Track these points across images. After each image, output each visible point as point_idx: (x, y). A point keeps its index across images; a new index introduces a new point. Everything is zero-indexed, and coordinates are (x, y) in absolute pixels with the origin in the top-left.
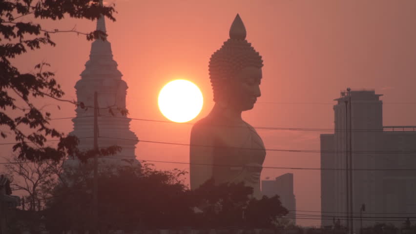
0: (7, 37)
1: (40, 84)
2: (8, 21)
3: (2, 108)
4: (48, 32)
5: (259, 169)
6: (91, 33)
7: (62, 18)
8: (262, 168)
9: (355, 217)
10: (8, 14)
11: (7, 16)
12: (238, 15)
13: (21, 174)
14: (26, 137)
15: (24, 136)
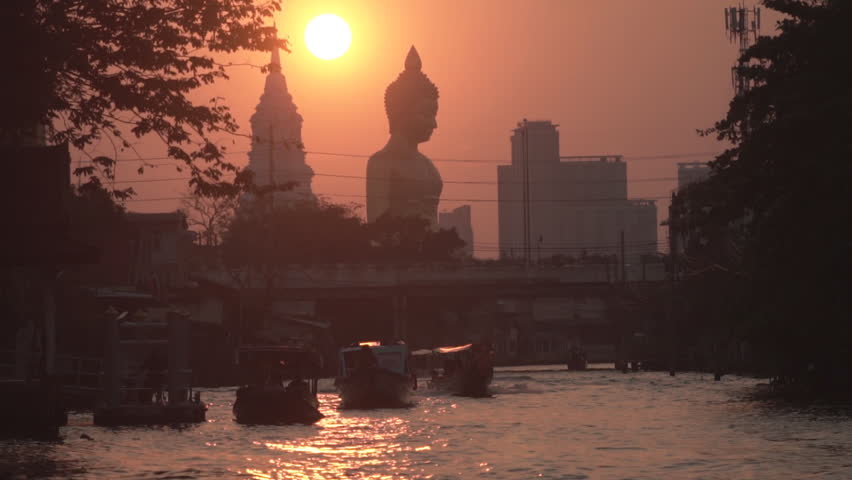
0: (181, 71)
1: (216, 118)
2: (182, 55)
3: (178, 143)
4: (222, 66)
5: (436, 202)
6: (265, 66)
7: (236, 51)
9: (533, 249)
10: (183, 48)
13: (197, 208)
15: (200, 171)
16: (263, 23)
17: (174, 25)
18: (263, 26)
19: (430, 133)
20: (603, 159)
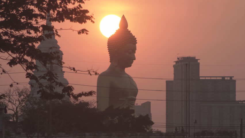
0: (36, 33)
1: (53, 58)
2: (36, 24)
3: (31, 70)
4: (57, 30)
6: (80, 30)
7: (64, 22)
8: (136, 99)
9: (191, 127)
10: (36, 20)
11: (35, 21)
12: (123, 15)
13: (9, 101)
14: (44, 87)
15: (43, 86)
16: (82, 7)
17: (32, 7)
18: (81, 9)
19: (132, 62)
20: (223, 78)
